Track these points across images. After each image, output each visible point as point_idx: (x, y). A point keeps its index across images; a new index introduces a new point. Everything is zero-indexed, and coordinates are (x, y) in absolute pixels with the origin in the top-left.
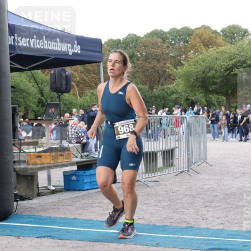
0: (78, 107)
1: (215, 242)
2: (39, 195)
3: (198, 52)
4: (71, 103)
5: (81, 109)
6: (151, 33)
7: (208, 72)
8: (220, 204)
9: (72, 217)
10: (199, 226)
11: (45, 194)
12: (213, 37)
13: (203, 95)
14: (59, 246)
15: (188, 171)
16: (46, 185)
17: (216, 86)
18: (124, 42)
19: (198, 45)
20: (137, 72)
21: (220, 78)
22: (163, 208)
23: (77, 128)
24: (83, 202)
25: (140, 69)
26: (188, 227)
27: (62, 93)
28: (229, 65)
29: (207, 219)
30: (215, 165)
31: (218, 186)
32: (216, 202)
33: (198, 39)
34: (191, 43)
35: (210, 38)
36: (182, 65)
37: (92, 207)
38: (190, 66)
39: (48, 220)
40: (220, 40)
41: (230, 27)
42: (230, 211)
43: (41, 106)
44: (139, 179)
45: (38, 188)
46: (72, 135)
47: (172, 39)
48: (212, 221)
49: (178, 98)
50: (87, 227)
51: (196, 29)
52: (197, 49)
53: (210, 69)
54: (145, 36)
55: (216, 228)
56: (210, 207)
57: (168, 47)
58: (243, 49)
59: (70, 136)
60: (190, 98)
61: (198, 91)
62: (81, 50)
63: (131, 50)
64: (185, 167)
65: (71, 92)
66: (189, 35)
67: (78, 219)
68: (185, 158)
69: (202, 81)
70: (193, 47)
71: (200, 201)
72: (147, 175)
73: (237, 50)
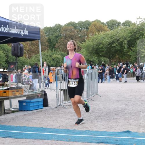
0: (28, 64)
1: (101, 138)
2: (5, 113)
3: (94, 34)
4: (24, 62)
5: (29, 65)
6: (68, 23)
7: (99, 45)
8: (104, 118)
9: (23, 125)
10: (93, 130)
11: (8, 113)
12: (101, 26)
13: (97, 58)
14: (15, 142)
15: (88, 99)
16: (9, 108)
17: (104, 53)
18: (53, 29)
19: (94, 30)
20: (61, 45)
21: (106, 48)
22: (73, 120)
23: (27, 77)
24: (29, 117)
25: (63, 44)
26: (86, 131)
27: (19, 56)
28: (110, 41)
29: (97, 126)
30: (102, 96)
31: (104, 107)
32: (102, 116)
33: (93, 27)
34: (90, 29)
35: (100, 27)
36: (85, 41)
37: (34, 120)
38: (89, 42)
39: (10, 127)
40: (106, 28)
41: (111, 21)
42: (109, 121)
43: (8, 64)
44: (61, 104)
45: (4, 109)
46: (24, 80)
47: (80, 27)
48: (100, 127)
50: (31, 131)
51: (93, 22)
52: (93, 33)
53: (100, 44)
54: (65, 25)
55: (102, 130)
56: (99, 119)
57: (78, 31)
58: (118, 33)
59: (23, 81)
60: (90, 59)
61: (94, 55)
62: (28, 33)
63: (57, 33)
64: (86, 98)
65: (24, 56)
66: (89, 25)
67: (26, 127)
68: (86, 92)
69: (96, 50)
70: (91, 31)
71: (94, 116)
72: (65, 102)
73: (115, 33)
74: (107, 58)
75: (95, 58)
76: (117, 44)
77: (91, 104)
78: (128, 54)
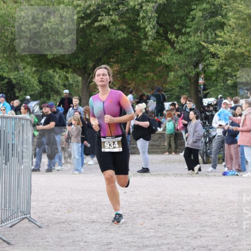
13: (34, 69)
60: (5, 75)
74: (74, 72)
75: (28, 69)
76: (115, 17)
78: (158, 59)
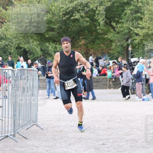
13: (38, 43)
15: (14, 136)
17: (53, 33)
21: (58, 23)
30: (46, 129)
36: (13, 5)
49: (7, 45)
60: (22, 46)
61: (32, 38)
64: (9, 131)
68: (10, 119)
75: (35, 43)
76: (83, 14)
77: (22, 147)
78: (106, 36)
